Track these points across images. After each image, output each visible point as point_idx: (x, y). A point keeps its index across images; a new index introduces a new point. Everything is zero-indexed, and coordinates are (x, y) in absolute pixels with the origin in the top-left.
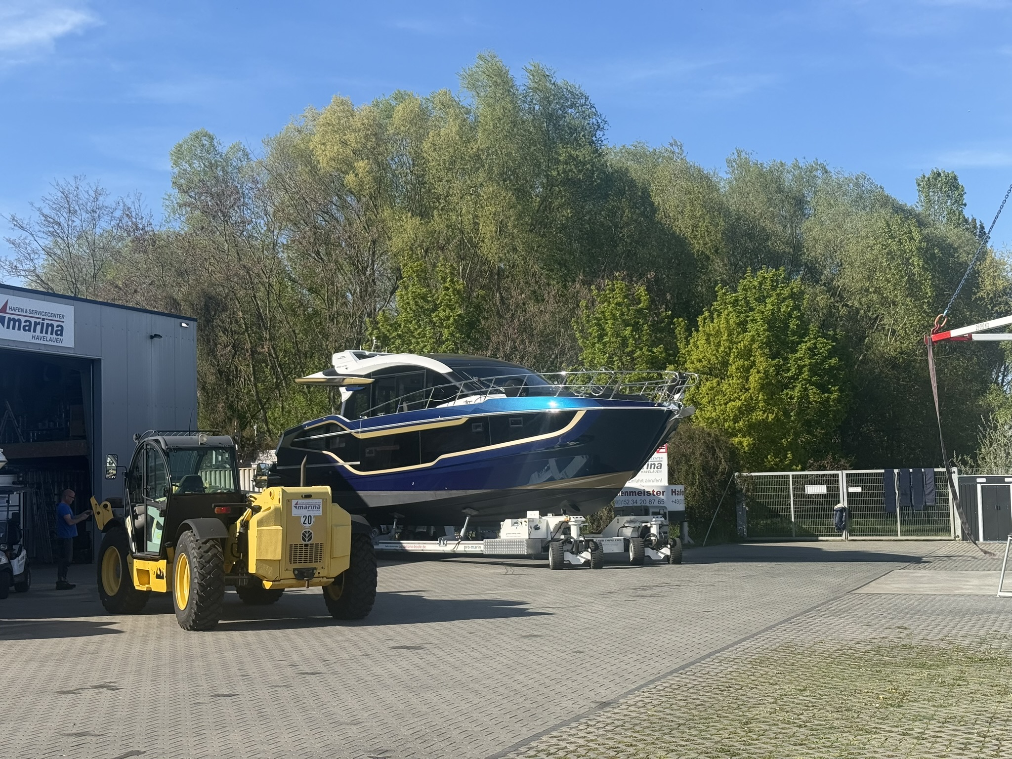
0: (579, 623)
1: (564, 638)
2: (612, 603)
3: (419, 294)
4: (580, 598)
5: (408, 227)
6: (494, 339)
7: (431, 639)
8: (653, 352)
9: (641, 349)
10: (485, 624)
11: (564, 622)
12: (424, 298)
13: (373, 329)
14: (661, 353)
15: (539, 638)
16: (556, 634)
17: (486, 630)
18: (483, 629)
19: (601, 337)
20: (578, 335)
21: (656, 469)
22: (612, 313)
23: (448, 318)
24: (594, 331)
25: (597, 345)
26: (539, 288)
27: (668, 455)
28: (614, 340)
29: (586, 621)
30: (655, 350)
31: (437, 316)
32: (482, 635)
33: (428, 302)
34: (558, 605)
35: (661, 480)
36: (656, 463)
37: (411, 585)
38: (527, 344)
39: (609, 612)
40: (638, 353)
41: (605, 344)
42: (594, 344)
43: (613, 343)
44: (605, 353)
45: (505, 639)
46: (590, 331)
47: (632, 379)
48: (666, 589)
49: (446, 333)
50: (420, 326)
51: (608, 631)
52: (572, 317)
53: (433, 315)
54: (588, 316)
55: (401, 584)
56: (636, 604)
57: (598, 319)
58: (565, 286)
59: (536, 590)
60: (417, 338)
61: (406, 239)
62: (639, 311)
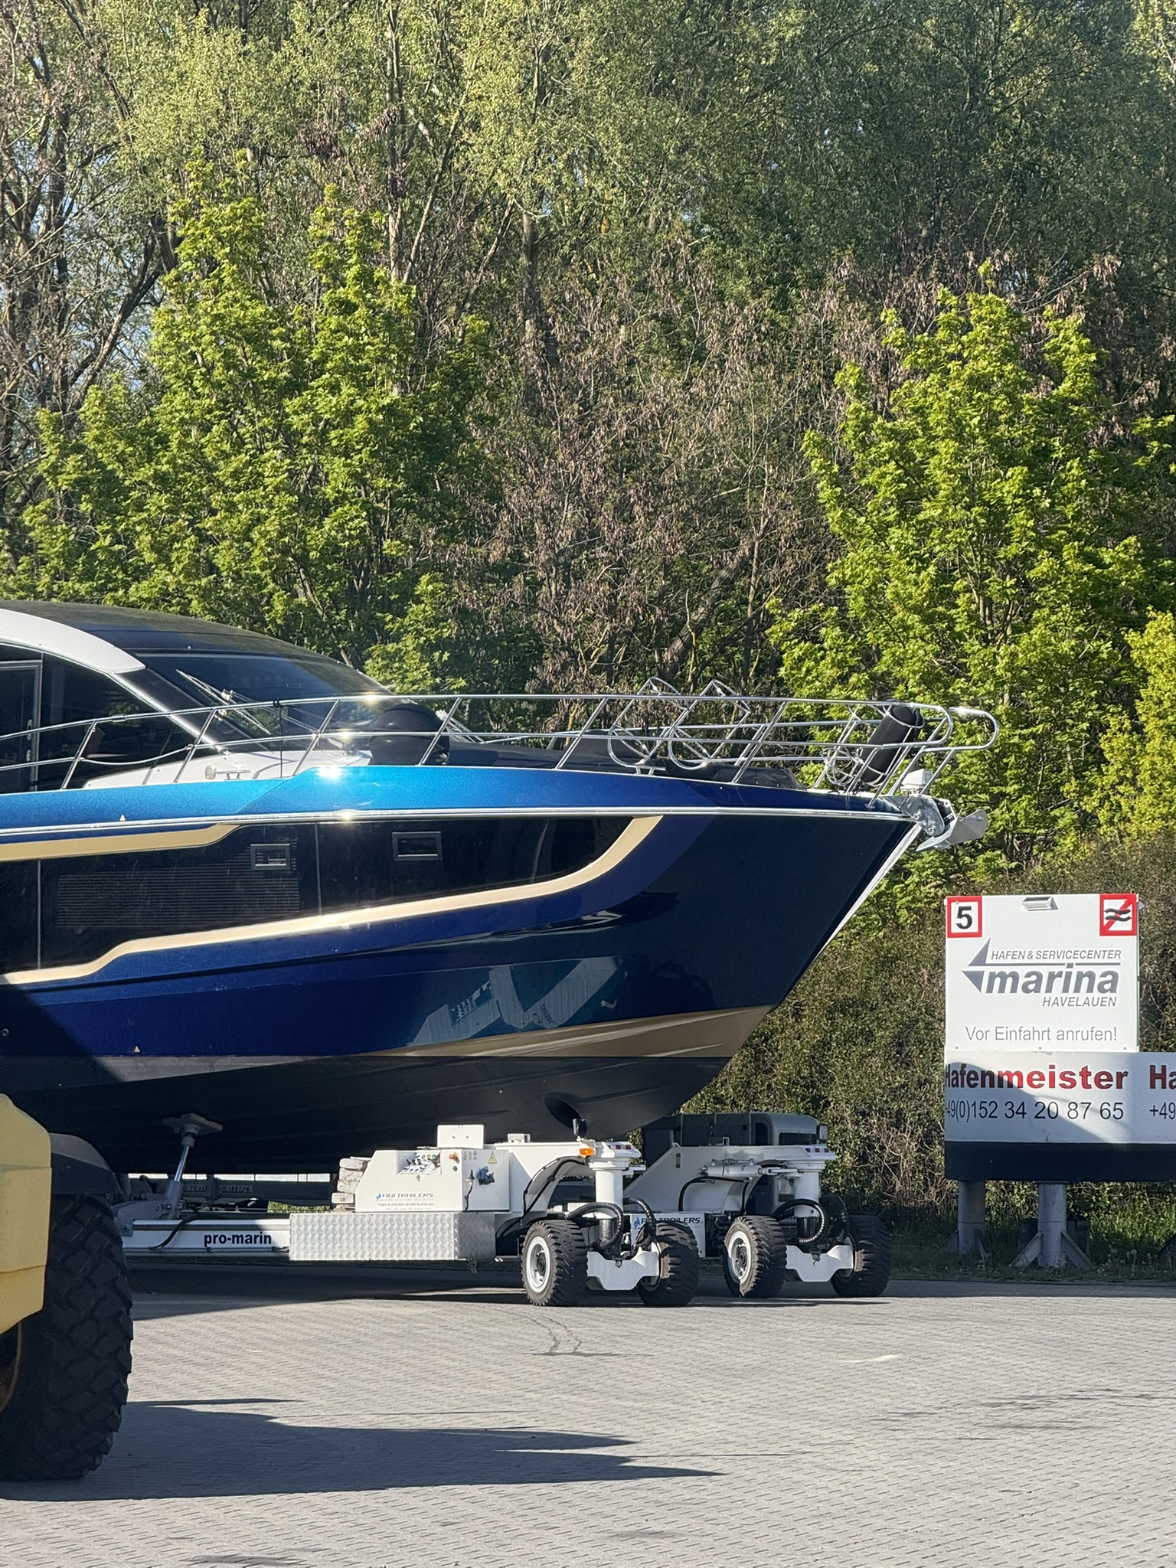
0: (799, 1500)
1: (747, 1540)
2: (913, 1446)
3: (239, 326)
4: (805, 1428)
5: (197, 66)
6: (516, 498)
7: (317, 1539)
8: (1099, 564)
9: (1056, 552)
10: (491, 1499)
11: (750, 1498)
12: (257, 339)
13: (64, 452)
14: (1128, 566)
15: (667, 1541)
16: (721, 1531)
17: (494, 1516)
18: (486, 1513)
19: (908, 503)
20: (825, 493)
21: (1096, 993)
22: (952, 413)
23: (347, 417)
24: (885, 478)
25: (895, 533)
26: (689, 306)
27: (1142, 944)
28: (958, 514)
29: (822, 1494)
30: (1106, 556)
31: (305, 408)
32: (483, 1530)
33: (273, 356)
34: (730, 1448)
35: (1112, 1034)
36: (1098, 971)
37: (224, 1381)
38: (641, 521)
39: (901, 1471)
40: (1044, 565)
41: (924, 531)
42: (881, 531)
43: (956, 525)
44: (924, 563)
45: (558, 1540)
46: (871, 479)
47: (1021, 660)
48: (1103, 1405)
49: (337, 470)
50: (239, 445)
51: (893, 1524)
52: (806, 422)
53: (291, 404)
54: (865, 425)
55: (189, 1379)
56: (993, 1450)
57: (904, 437)
58: (782, 303)
59: (658, 1405)
60: (225, 490)
61: (187, 114)
62: (1055, 410)
